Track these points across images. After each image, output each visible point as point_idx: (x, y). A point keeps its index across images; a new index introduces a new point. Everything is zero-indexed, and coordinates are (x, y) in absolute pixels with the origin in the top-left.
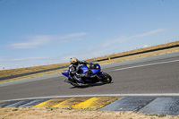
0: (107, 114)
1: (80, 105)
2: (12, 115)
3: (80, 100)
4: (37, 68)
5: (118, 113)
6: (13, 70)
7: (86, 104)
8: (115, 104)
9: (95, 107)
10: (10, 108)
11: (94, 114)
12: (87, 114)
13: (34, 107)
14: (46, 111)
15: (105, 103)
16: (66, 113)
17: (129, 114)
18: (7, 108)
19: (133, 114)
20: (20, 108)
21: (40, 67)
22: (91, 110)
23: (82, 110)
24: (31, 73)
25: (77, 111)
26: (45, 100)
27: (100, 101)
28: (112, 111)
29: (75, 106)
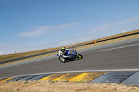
0: (96, 85)
1: (75, 79)
2: (24, 86)
3: (74, 75)
4: (40, 51)
5: (104, 85)
7: (79, 78)
8: (102, 78)
9: (86, 80)
10: (22, 82)
11: (86, 85)
12: (80, 86)
13: (40, 81)
14: (48, 83)
15: (94, 78)
16: (64, 85)
17: (113, 85)
18: (20, 81)
19: (118, 85)
20: (29, 81)
21: (42, 50)
22: (83, 82)
23: (76, 82)
24: (36, 55)
25: (72, 83)
26: (47, 75)
27: (90, 76)
28: (99, 82)
29: (71, 80)
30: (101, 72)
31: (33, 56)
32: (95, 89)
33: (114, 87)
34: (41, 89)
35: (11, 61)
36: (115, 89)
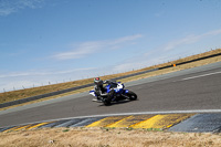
0: (176, 135)
1: (142, 124)
2: (63, 136)
3: (141, 119)
5: (192, 135)
6: (60, 85)
7: (149, 123)
8: (186, 124)
9: (161, 127)
10: (60, 129)
12: (151, 136)
13: (87, 127)
14: (100, 132)
15: (174, 123)
16: (126, 134)
17: (206, 136)
18: (57, 128)
19: (214, 136)
20: (71, 128)
22: (156, 131)
23: (145, 131)
24: (80, 88)
25: (138, 131)
26: (98, 119)
27: (166, 120)
28: (183, 131)
29: (136, 126)
30: (185, 114)
32: (176, 142)
33: (208, 139)
34: (90, 141)
35: (43, 97)
36: (211, 143)
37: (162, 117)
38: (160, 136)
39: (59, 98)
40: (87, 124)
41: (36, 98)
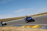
4: (21, 17)
5: (44, 30)
10: (16, 27)
15: (40, 27)
16: (30, 29)
18: (15, 27)
20: (18, 27)
22: (36, 28)
23: (34, 28)
26: (24, 25)
28: (42, 29)
29: (32, 27)
30: (43, 25)
31: (19, 19)
34: (22, 30)
35: (12, 20)
37: (38, 25)
38: (37, 30)
39: (15, 20)
40: (21, 26)
41: (11, 20)
